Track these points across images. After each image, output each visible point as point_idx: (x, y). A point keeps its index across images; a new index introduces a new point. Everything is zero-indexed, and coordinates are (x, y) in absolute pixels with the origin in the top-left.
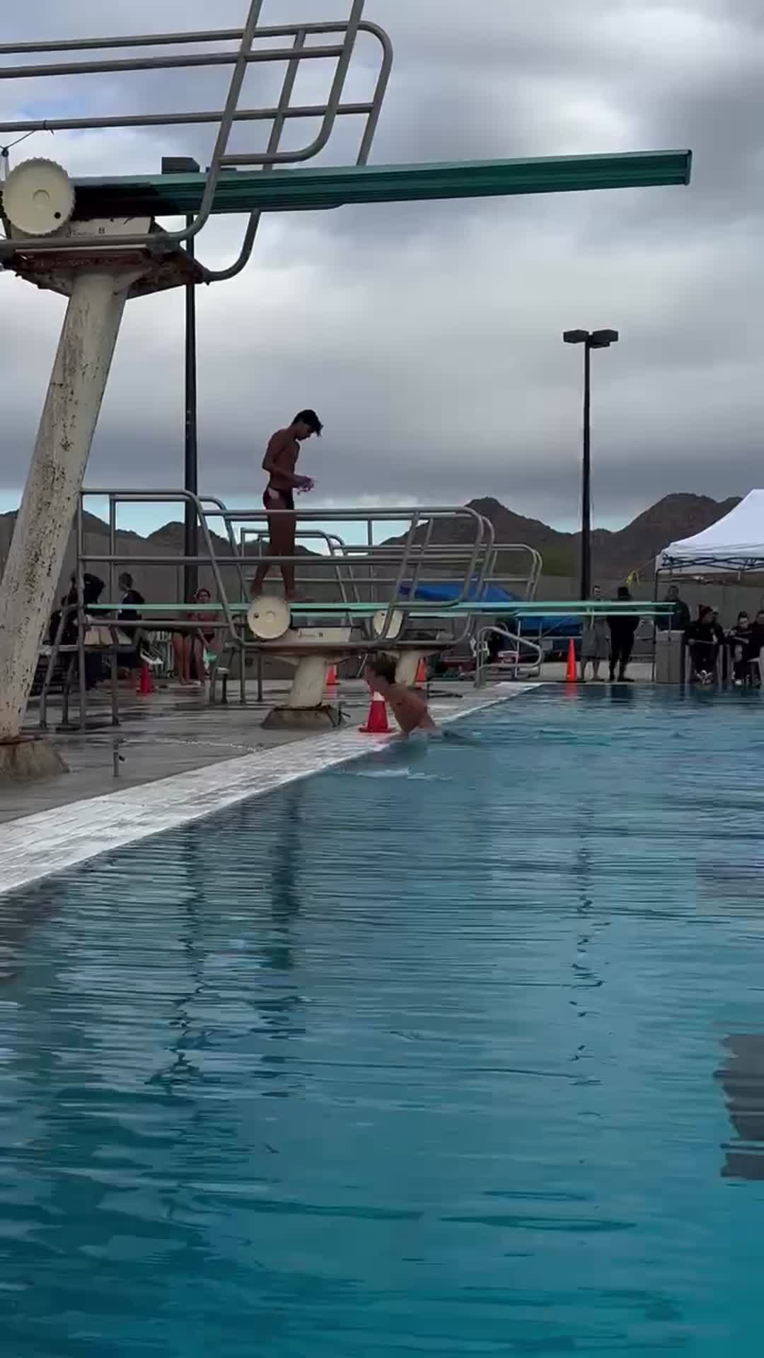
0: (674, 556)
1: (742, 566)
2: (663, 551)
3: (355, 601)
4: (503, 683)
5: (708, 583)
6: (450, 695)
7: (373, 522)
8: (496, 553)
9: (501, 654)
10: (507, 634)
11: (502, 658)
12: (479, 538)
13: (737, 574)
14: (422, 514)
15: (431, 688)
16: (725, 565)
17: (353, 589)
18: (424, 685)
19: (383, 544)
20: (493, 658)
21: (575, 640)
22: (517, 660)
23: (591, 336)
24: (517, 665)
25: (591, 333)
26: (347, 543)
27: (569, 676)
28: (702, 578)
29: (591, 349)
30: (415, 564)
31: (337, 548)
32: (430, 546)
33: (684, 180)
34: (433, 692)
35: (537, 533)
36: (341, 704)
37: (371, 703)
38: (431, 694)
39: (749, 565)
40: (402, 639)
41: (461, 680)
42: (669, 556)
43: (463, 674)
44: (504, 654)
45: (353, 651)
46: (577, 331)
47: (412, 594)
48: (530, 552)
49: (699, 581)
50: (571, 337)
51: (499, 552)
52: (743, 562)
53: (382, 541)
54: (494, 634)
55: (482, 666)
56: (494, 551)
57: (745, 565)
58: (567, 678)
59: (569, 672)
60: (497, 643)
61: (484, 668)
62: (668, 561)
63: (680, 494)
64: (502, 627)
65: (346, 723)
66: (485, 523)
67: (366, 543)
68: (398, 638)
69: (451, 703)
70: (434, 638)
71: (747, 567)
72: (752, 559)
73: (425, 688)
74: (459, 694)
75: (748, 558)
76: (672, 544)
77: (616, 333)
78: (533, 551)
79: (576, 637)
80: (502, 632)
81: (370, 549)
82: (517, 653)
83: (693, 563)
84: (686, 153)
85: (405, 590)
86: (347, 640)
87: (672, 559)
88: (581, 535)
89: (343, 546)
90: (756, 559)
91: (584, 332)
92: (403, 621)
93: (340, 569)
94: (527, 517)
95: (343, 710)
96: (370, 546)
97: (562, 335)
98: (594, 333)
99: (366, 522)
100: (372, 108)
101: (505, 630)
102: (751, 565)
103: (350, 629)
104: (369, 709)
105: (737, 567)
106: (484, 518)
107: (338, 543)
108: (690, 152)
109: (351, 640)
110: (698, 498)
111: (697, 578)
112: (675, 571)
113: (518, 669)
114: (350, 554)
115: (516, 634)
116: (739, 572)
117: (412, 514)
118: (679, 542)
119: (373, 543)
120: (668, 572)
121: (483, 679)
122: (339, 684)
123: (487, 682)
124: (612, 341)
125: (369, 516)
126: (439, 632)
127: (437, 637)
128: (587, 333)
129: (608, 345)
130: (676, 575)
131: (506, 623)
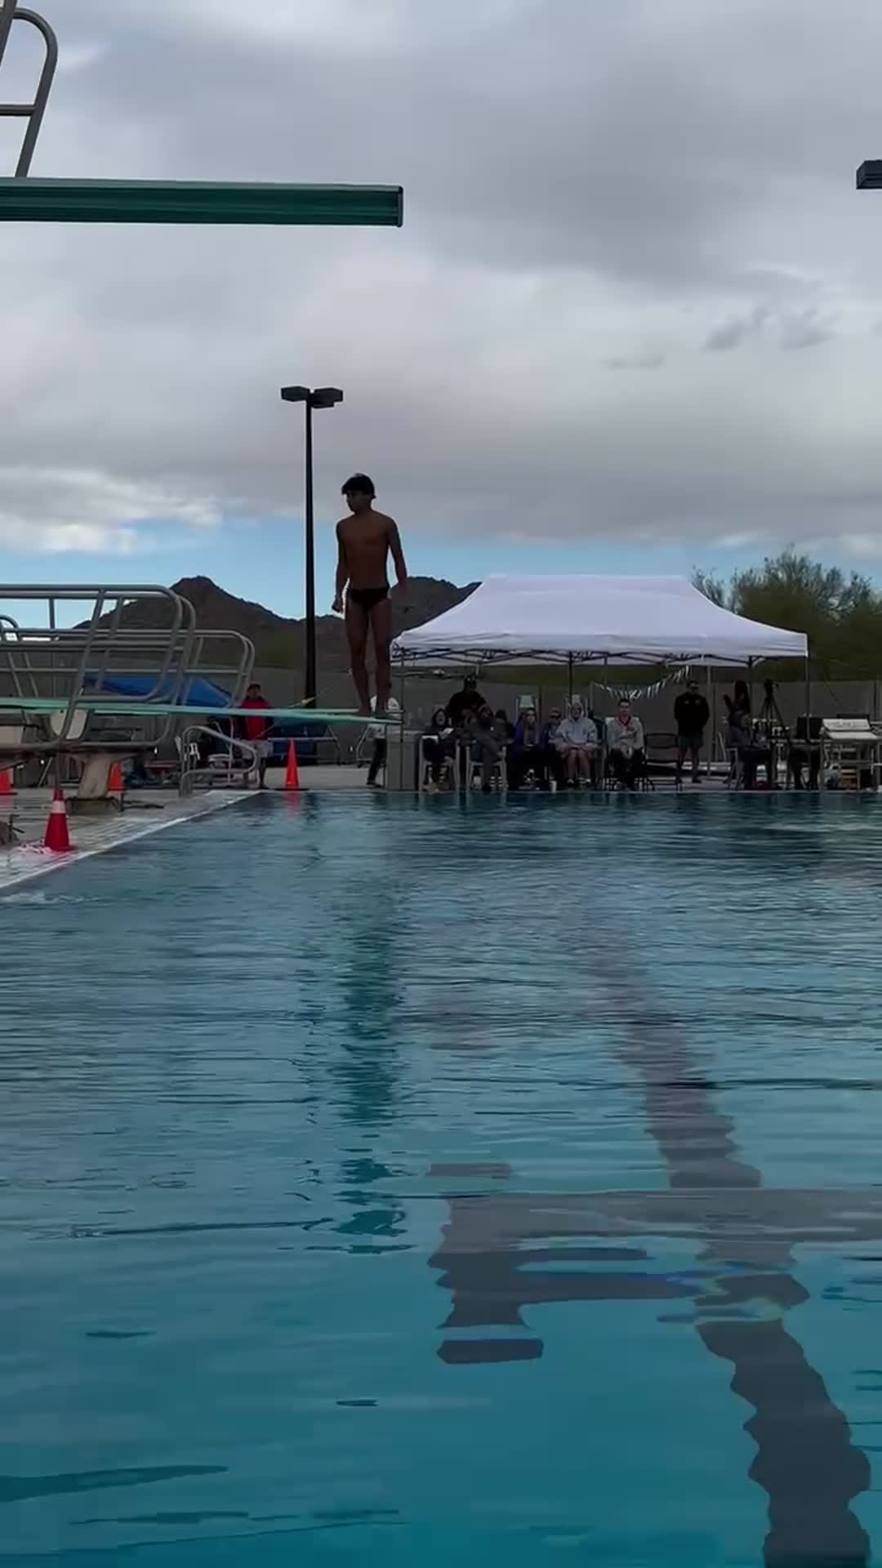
0: (406, 647)
1: (480, 659)
2: (394, 640)
3: (32, 695)
4: (213, 792)
5: (449, 678)
6: (148, 806)
7: (56, 602)
8: (201, 640)
9: (212, 758)
10: (220, 735)
11: (212, 762)
12: (178, 624)
13: (475, 667)
14: (108, 592)
15: (126, 798)
16: (462, 657)
17: (29, 680)
18: (117, 795)
19: (76, 628)
20: (203, 763)
21: (296, 742)
22: (230, 765)
23: (313, 395)
24: (230, 770)
25: (312, 391)
26: (21, 626)
27: (289, 783)
28: (443, 672)
29: (313, 410)
30: (104, 652)
31: (11, 631)
32: (119, 631)
33: (397, 221)
34: (129, 802)
35: (254, 617)
36: (12, 818)
37: (47, 817)
38: (126, 805)
39: (488, 658)
40: (87, 740)
41: (165, 787)
42: (401, 646)
43: (166, 781)
44: (216, 758)
45: (27, 755)
46: (298, 388)
47: (98, 685)
48: (240, 640)
49: (440, 676)
50: (291, 394)
51: (205, 638)
52: (481, 654)
53: (75, 625)
54: (204, 735)
55: (189, 772)
56: (199, 638)
57: (484, 657)
58: (287, 785)
59: (289, 778)
60: (209, 746)
61: (190, 775)
62: (399, 653)
63: (418, 578)
64: (214, 728)
65: (17, 839)
66: (183, 604)
67: (47, 626)
68: (82, 739)
69: (150, 816)
70: (129, 740)
71: (486, 660)
72: (491, 650)
73: (119, 798)
74: (161, 804)
75: (487, 650)
76: (404, 633)
77: (341, 393)
78: (243, 637)
79: (298, 739)
80: (214, 733)
81: (51, 633)
82: (231, 756)
83: (425, 655)
84: (397, 190)
85: (90, 681)
86: (19, 741)
87: (403, 649)
88: (305, 622)
89: (16, 630)
90: (496, 651)
91: (304, 389)
92: (87, 719)
93: (12, 655)
94: (246, 600)
95: (15, 825)
96: (52, 630)
97: (280, 392)
98: (316, 391)
99: (47, 601)
100: (33, 111)
101: (218, 731)
102: (490, 658)
103: (22, 728)
104: (46, 823)
105: (476, 659)
106: (184, 599)
107: (11, 626)
108: (401, 190)
109: (23, 741)
110: (437, 582)
111: (437, 672)
112: (407, 663)
113: (232, 776)
114: (25, 639)
115: (229, 735)
116: (478, 666)
117: (97, 592)
118: (411, 631)
119: (58, 626)
120: (399, 664)
121: (189, 787)
122: (15, 794)
123: (194, 791)
124: (337, 401)
125: (51, 594)
126: (135, 732)
127: (132, 738)
128: (309, 390)
129: (332, 405)
130: (409, 669)
131: (217, 720)
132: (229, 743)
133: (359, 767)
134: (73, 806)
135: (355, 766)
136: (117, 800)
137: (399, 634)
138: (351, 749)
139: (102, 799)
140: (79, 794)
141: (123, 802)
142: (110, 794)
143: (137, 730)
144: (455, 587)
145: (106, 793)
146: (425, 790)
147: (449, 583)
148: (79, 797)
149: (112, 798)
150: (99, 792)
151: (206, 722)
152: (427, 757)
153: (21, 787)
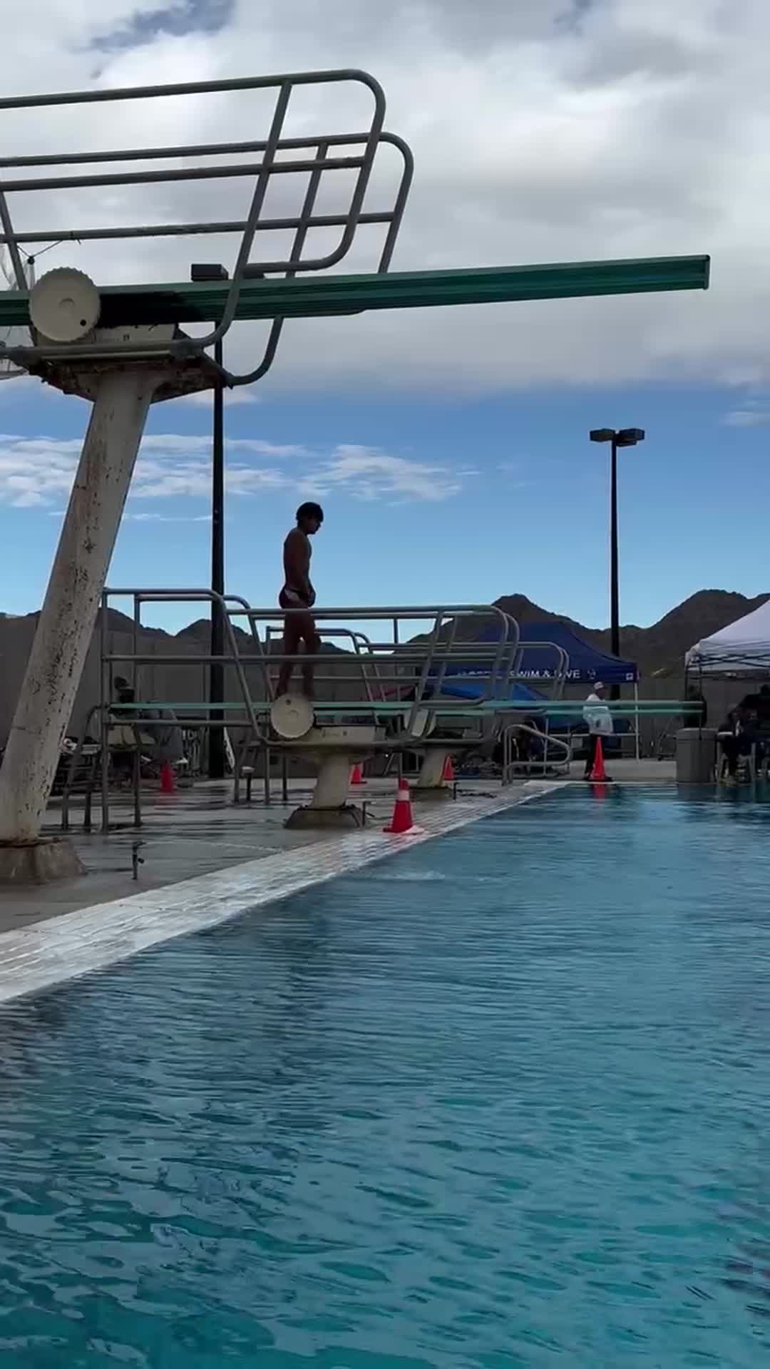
0: (704, 654)
2: (693, 647)
4: (531, 782)
5: (740, 679)
6: (476, 794)
7: (399, 621)
10: (537, 732)
12: (503, 636)
13: (768, 671)
14: (448, 612)
15: (458, 787)
17: (379, 688)
18: (450, 784)
19: (411, 641)
23: (618, 435)
25: (617, 432)
26: (372, 642)
28: (734, 675)
29: (618, 448)
30: (440, 662)
31: (363, 646)
32: (455, 644)
33: (703, 285)
34: (460, 791)
35: (563, 628)
36: (365, 804)
37: (394, 803)
38: (458, 793)
40: (427, 738)
42: (699, 652)
43: (491, 773)
45: (378, 750)
46: (605, 430)
47: (438, 692)
48: (557, 650)
49: (731, 678)
50: (598, 436)
51: (525, 649)
53: (409, 639)
54: (522, 732)
62: (697, 658)
63: (711, 591)
64: (531, 725)
65: (370, 823)
66: (509, 620)
67: (392, 642)
68: (423, 736)
70: (460, 737)
73: (452, 787)
76: (703, 639)
77: (643, 432)
78: (559, 648)
80: (530, 729)
81: (395, 647)
83: (722, 660)
84: (705, 258)
86: (372, 740)
87: (701, 656)
88: (610, 632)
89: (368, 645)
91: (610, 431)
92: (428, 720)
93: (365, 666)
94: (557, 614)
95: (367, 810)
96: (397, 645)
97: (589, 434)
98: (621, 432)
99: (392, 620)
100: (393, 217)
101: (533, 727)
103: (375, 727)
104: (394, 808)
105: (768, 664)
106: (509, 616)
107: (364, 642)
108: (708, 258)
109: (375, 739)
110: (729, 594)
111: (729, 674)
112: (705, 669)
113: (547, 768)
114: (375, 652)
115: (544, 732)
117: (437, 612)
118: (708, 639)
119: (401, 641)
120: (697, 669)
121: (511, 777)
122: (365, 783)
123: (514, 781)
124: (639, 439)
125: (395, 614)
126: (466, 730)
127: (464, 735)
128: (614, 432)
129: (635, 444)
130: (706, 673)
131: (534, 720)
132: (544, 739)
133: (660, 760)
134: (414, 792)
135: (656, 759)
136: (450, 790)
137: (697, 642)
138: (652, 744)
139: (438, 788)
140: (419, 782)
141: (455, 790)
142: (444, 783)
143: (468, 728)
144: (745, 598)
145: (441, 782)
146: (722, 782)
147: (739, 595)
148: (421, 785)
149: (446, 787)
150: (435, 782)
151: (524, 721)
152: (724, 750)
153: (370, 776)
